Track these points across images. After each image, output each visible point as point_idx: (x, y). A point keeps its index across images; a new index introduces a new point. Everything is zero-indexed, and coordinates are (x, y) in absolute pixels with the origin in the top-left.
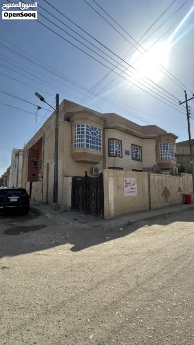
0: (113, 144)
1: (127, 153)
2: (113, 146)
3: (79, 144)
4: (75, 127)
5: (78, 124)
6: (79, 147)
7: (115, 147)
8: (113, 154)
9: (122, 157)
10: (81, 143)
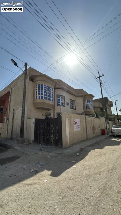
0: (60, 98)
1: (68, 104)
2: (60, 99)
3: (40, 97)
4: (37, 85)
5: (39, 84)
6: (40, 98)
7: (61, 100)
8: (60, 104)
9: (65, 107)
10: (40, 96)
